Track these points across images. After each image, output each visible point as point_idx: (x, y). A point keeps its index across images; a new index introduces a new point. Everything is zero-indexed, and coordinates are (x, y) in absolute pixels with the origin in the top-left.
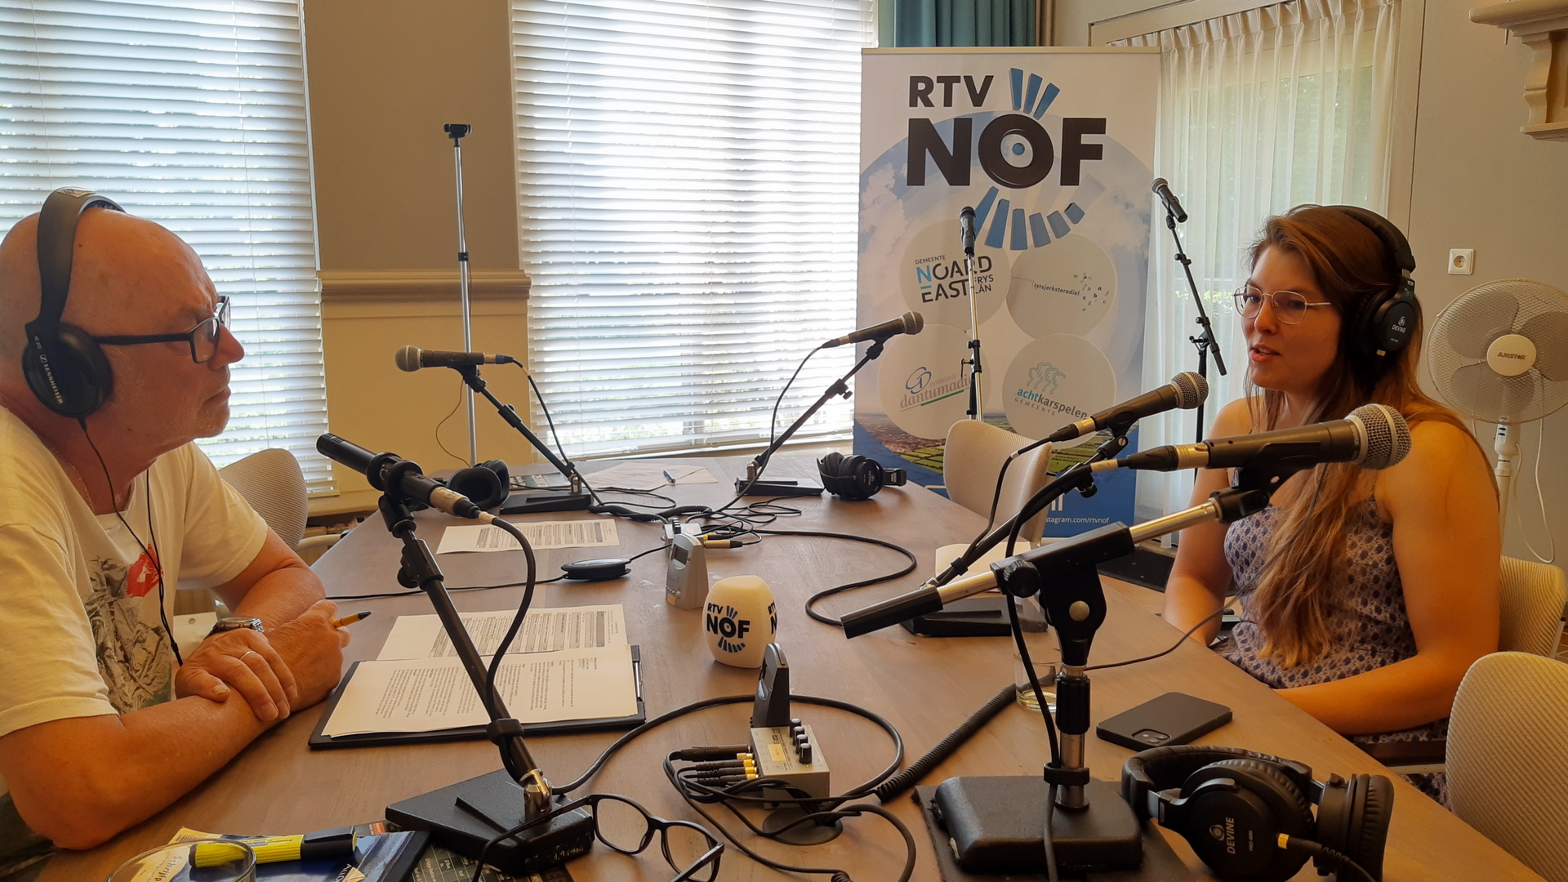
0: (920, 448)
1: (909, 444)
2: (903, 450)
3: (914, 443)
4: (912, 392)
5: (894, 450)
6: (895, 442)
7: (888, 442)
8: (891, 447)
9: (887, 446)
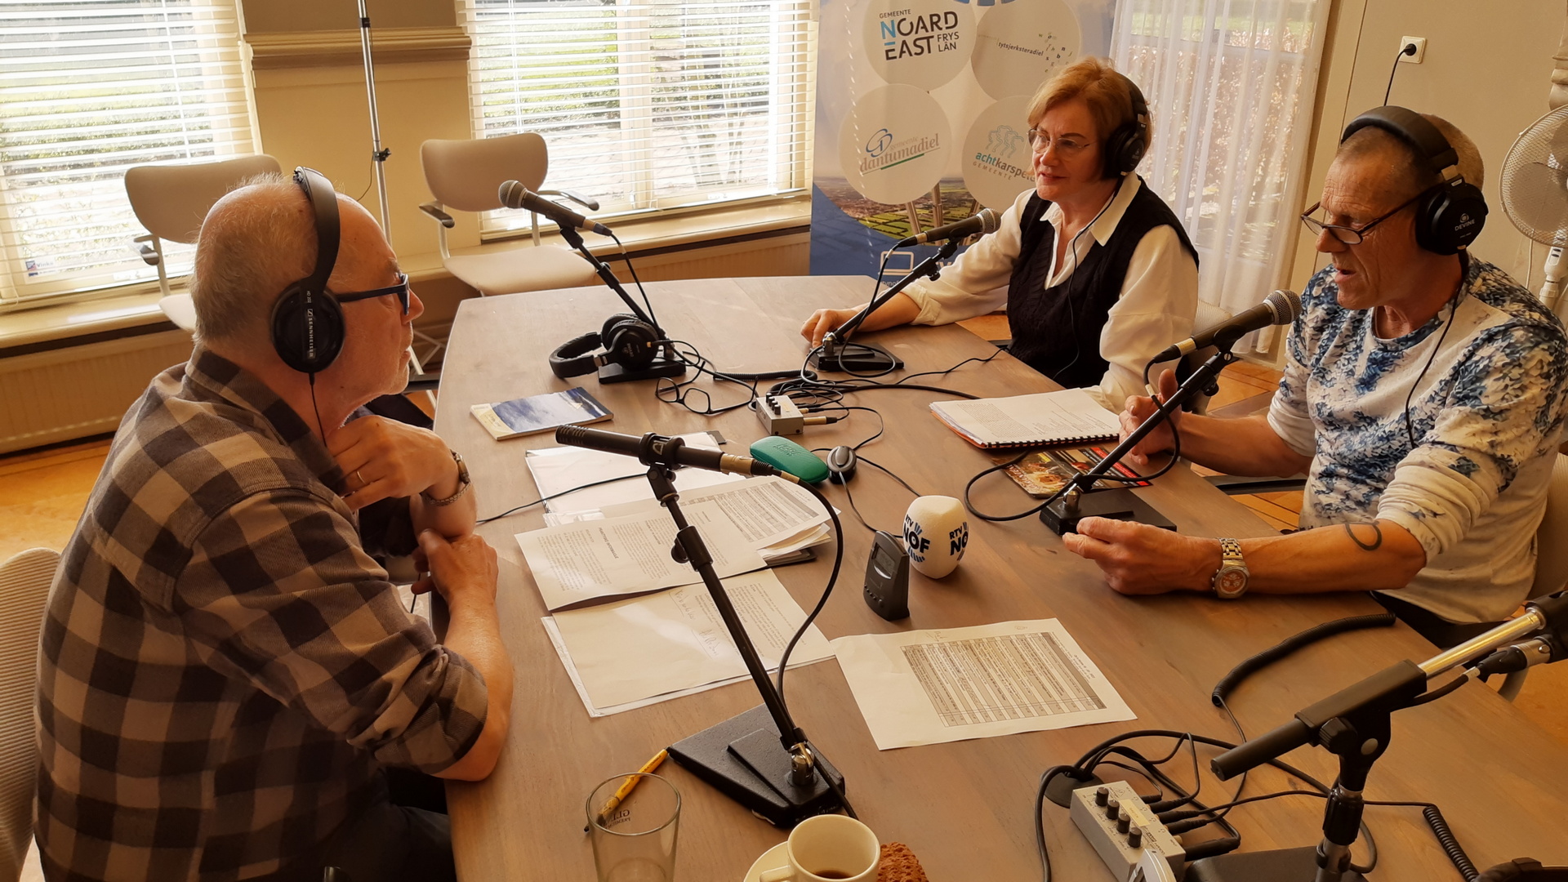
0: (878, 214)
1: (868, 209)
2: (861, 216)
3: (873, 208)
4: (872, 156)
5: (852, 216)
6: (853, 207)
7: (847, 207)
8: (850, 213)
9: (845, 211)
